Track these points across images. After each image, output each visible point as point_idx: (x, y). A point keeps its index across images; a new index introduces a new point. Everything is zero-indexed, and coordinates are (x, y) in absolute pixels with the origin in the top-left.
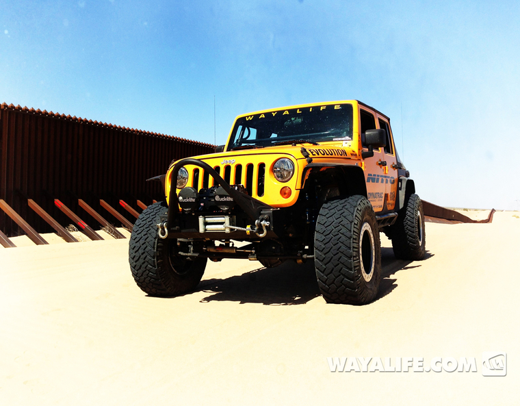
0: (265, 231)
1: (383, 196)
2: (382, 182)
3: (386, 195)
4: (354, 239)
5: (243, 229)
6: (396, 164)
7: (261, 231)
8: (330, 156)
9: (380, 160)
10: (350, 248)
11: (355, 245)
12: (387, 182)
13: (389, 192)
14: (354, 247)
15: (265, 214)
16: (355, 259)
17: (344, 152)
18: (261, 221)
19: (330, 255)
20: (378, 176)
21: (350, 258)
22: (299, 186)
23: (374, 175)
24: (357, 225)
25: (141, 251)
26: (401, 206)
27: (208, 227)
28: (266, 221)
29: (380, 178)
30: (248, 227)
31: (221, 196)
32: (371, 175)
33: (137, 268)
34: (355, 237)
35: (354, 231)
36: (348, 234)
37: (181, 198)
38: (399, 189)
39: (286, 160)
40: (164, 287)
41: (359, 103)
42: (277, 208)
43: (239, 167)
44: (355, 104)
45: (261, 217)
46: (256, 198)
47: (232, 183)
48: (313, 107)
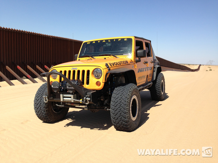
0: (88, 102)
1: (146, 76)
2: (146, 70)
3: (147, 76)
4: (127, 105)
5: (79, 101)
6: (153, 60)
7: (86, 101)
8: (120, 65)
9: (145, 61)
10: (125, 109)
11: (128, 108)
12: (148, 70)
13: (148, 74)
14: (127, 109)
15: (88, 94)
16: (127, 114)
17: (127, 62)
18: (87, 98)
19: (117, 112)
20: (144, 68)
21: (125, 113)
22: (104, 81)
23: (142, 69)
24: (129, 99)
25: (39, 105)
26: (154, 79)
27: (65, 99)
28: (89, 97)
29: (145, 69)
30: (81, 100)
31: (69, 87)
32: (140, 69)
33: (38, 112)
34: (127, 104)
35: (127, 102)
36: (125, 103)
37: (52, 86)
38: (154, 71)
39: (99, 69)
40: (50, 119)
41: (136, 37)
42: (94, 90)
43: (79, 71)
44: (133, 38)
45: (86, 96)
46: (86, 86)
47: (76, 78)
48: (115, 39)
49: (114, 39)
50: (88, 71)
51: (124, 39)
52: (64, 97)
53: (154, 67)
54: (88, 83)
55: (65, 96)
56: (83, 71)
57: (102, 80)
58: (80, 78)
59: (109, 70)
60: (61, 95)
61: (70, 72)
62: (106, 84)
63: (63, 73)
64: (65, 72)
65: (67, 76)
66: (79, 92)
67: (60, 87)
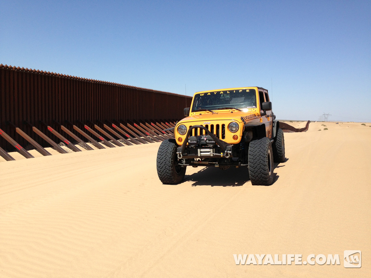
0: (229, 155)
2: (268, 125)
3: (269, 132)
5: (219, 154)
6: (271, 114)
7: (227, 155)
8: (251, 119)
9: (268, 115)
13: (270, 130)
17: (255, 115)
18: (227, 151)
19: (256, 165)
21: (265, 166)
22: (241, 135)
24: (267, 151)
25: (163, 164)
26: (275, 136)
27: (202, 153)
28: (230, 151)
30: (222, 153)
31: (209, 140)
36: (264, 156)
37: (189, 141)
38: (273, 127)
39: (235, 123)
40: (173, 180)
41: (258, 88)
42: (232, 144)
43: (212, 126)
44: (256, 89)
45: (227, 149)
48: (236, 90)
49: (233, 91)
50: (223, 126)
51: (246, 90)
52: (201, 152)
53: (273, 122)
54: (223, 137)
55: (202, 150)
56: (218, 125)
57: (239, 134)
58: (215, 133)
59: (245, 123)
60: (199, 150)
62: (243, 137)
66: (219, 146)
67: (197, 142)
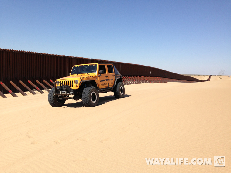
1: (107, 84)
9: (106, 76)
13: (110, 83)
15: (72, 91)
24: (90, 92)
25: (50, 98)
26: (115, 85)
30: (69, 93)
31: (64, 88)
33: (50, 101)
35: (89, 94)
37: (57, 88)
38: (115, 81)
39: (77, 80)
42: (75, 89)
43: (68, 81)
44: (98, 64)
46: (71, 88)
47: (67, 85)
48: (89, 65)
50: (73, 81)
51: (93, 65)
52: (62, 93)
53: (115, 79)
54: (72, 86)
55: (62, 92)
56: (70, 81)
57: (78, 85)
58: (69, 85)
59: (82, 80)
60: (61, 92)
61: (64, 82)
62: (80, 86)
63: (62, 82)
64: (63, 82)
65: (63, 84)
66: (68, 90)
67: (60, 88)
